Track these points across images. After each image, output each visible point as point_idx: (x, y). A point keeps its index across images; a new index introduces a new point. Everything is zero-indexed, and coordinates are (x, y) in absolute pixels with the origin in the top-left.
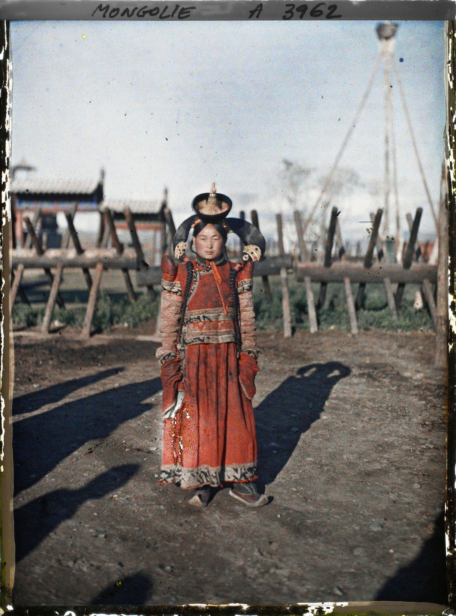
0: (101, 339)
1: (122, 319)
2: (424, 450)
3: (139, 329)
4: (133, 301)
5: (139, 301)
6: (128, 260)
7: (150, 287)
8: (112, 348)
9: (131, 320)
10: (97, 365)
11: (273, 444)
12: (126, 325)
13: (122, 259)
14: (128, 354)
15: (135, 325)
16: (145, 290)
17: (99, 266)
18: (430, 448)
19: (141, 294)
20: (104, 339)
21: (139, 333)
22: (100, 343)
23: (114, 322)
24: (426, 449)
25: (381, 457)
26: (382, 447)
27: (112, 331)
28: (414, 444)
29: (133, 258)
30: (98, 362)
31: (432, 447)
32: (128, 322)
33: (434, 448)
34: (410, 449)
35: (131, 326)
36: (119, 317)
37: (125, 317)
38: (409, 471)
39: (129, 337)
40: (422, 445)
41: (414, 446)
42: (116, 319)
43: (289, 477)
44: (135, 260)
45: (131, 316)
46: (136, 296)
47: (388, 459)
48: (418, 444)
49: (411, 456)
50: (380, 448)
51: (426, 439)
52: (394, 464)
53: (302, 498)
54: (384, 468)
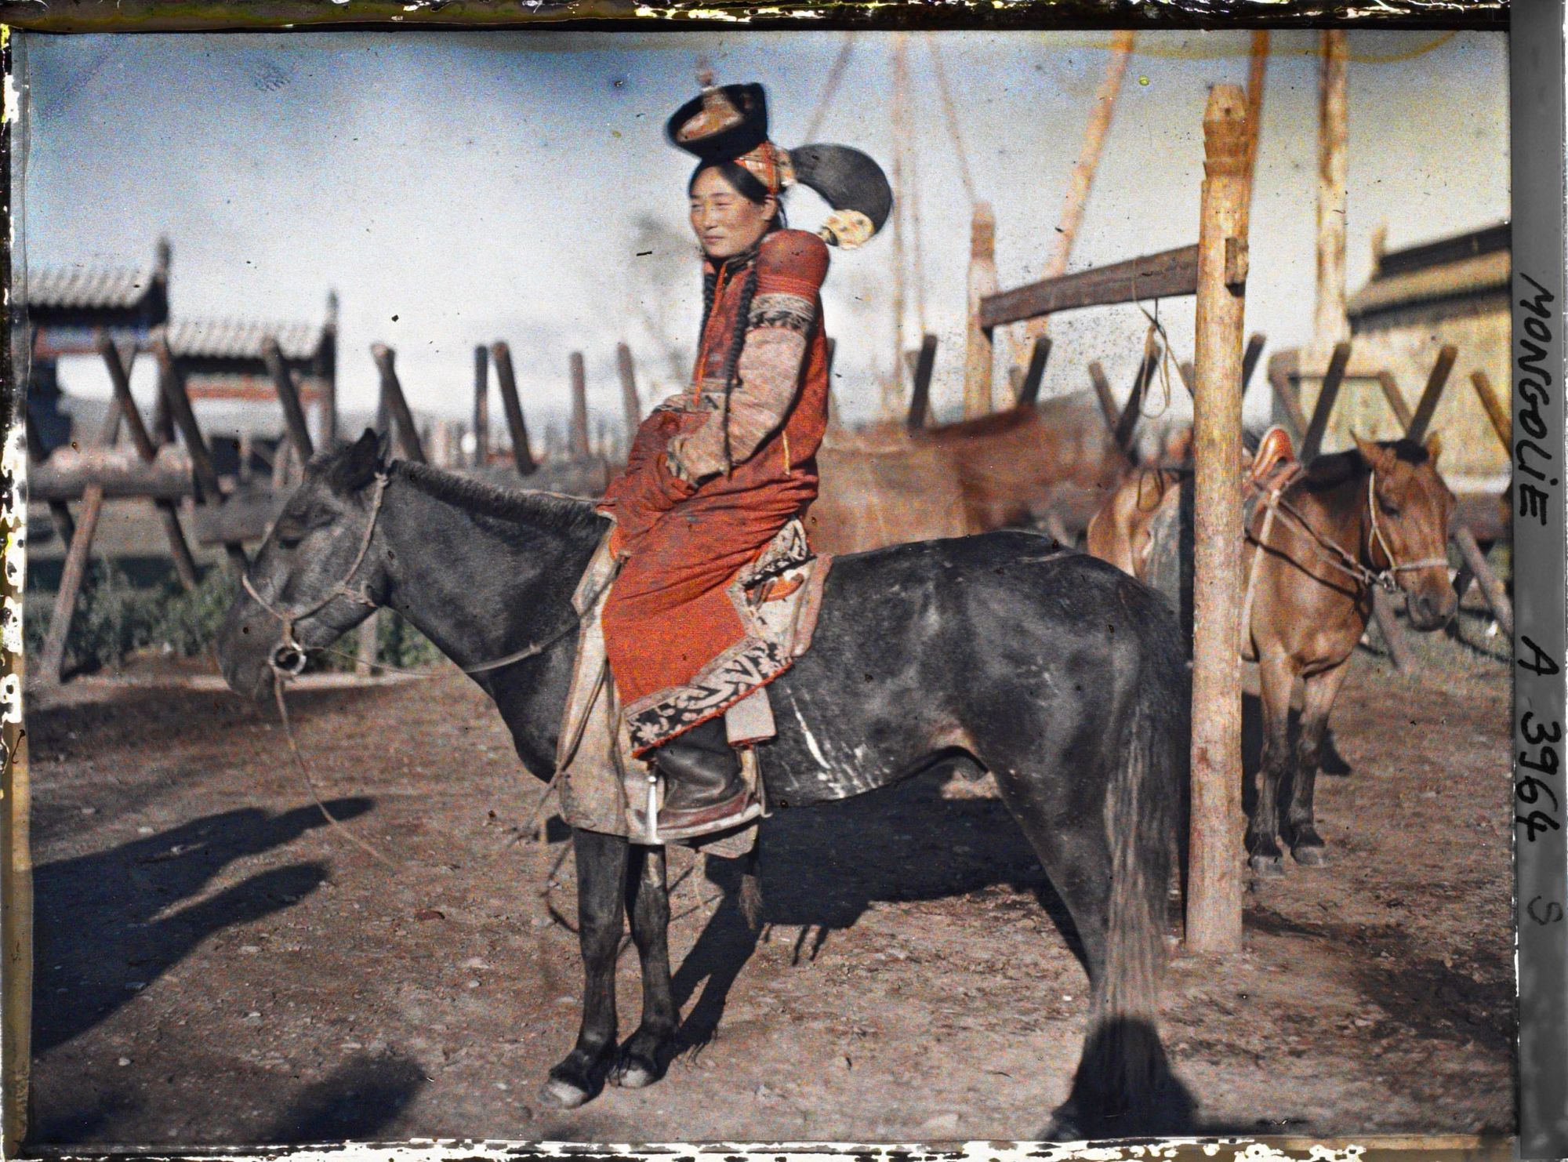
0: (92, 688)
1: (155, 634)
2: (881, 967)
3: (202, 659)
4: (190, 585)
5: (205, 587)
6: (170, 477)
7: (234, 548)
8: (115, 711)
9: (180, 634)
10: (57, 760)
11: (476, 963)
12: (167, 648)
13: (152, 476)
14: (150, 726)
15: (192, 650)
16: (220, 555)
17: (92, 494)
18: (896, 960)
19: (211, 566)
20: (102, 688)
21: (199, 671)
22: (87, 697)
23: (136, 643)
24: (885, 963)
25: (762, 989)
26: (768, 961)
27: (126, 665)
28: (856, 951)
29: (185, 471)
30: (62, 750)
31: (902, 956)
32: (173, 642)
33: (908, 958)
34: (843, 965)
35: (182, 650)
36: (149, 629)
37: (164, 626)
38: (828, 1023)
39: (167, 680)
40: (877, 951)
41: (858, 955)
42: (140, 633)
43: (496, 1052)
44: (190, 477)
45: (183, 623)
46: (199, 573)
47: (777, 993)
48: (868, 951)
49: (843, 982)
50: (764, 964)
51: (893, 936)
52: (793, 1005)
53: (516, 1109)
54: (762, 1018)
